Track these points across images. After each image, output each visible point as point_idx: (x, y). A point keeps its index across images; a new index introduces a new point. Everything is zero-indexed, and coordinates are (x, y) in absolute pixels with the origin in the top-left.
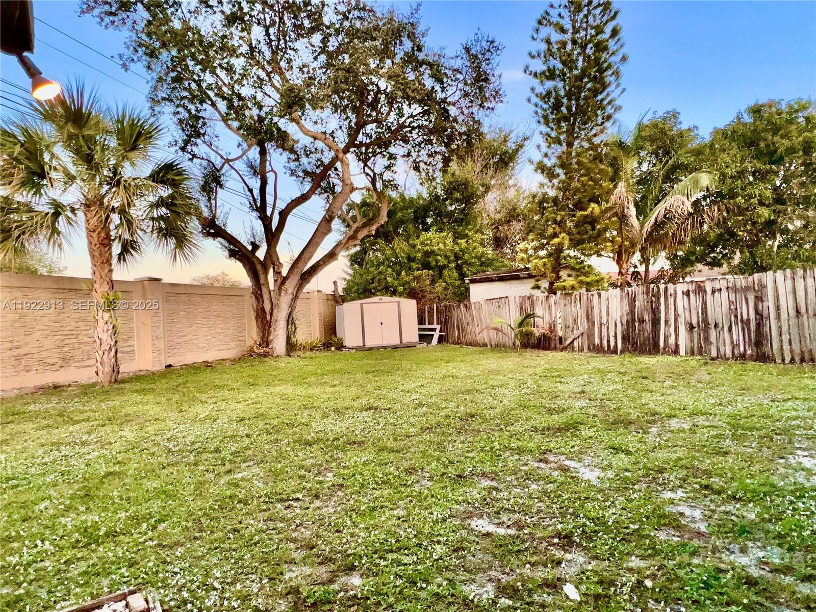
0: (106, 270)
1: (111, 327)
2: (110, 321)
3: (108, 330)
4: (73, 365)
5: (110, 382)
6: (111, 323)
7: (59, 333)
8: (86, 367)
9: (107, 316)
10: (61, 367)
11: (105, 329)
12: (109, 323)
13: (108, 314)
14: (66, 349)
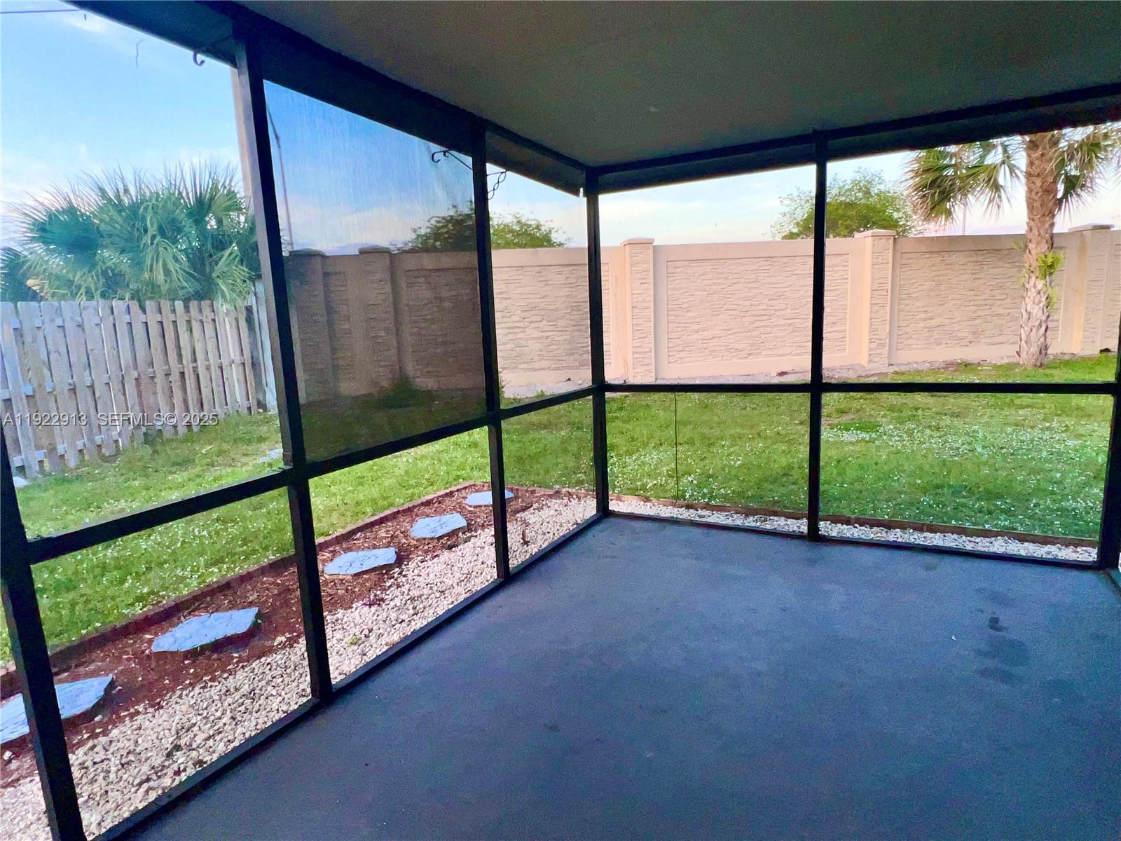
0: (1047, 225)
1: (1044, 299)
2: (1044, 290)
3: (1040, 302)
4: (983, 341)
5: (1035, 366)
6: (1044, 293)
7: (972, 303)
8: (997, 344)
9: (1040, 284)
10: (970, 342)
11: (1036, 301)
12: (1042, 293)
13: (1043, 282)
14: (978, 322)
